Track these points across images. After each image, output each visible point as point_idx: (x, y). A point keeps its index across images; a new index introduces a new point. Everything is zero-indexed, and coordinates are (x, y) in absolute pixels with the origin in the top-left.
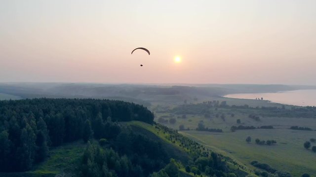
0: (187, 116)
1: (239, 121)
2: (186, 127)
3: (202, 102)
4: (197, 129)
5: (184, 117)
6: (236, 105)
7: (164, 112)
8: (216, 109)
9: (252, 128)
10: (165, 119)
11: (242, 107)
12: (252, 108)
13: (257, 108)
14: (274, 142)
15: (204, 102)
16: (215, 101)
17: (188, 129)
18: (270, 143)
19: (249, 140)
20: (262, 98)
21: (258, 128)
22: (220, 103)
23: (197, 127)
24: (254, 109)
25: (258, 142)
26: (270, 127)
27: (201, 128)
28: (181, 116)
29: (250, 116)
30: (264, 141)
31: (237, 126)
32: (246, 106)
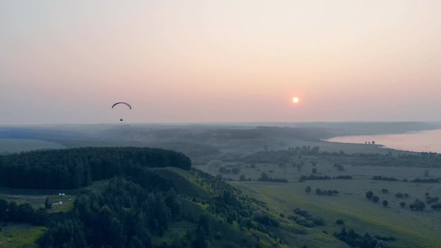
0: (257, 165)
1: (314, 171)
2: (247, 178)
3: (286, 149)
4: (260, 180)
5: (253, 167)
6: (328, 151)
7: (232, 161)
8: (300, 157)
9: (326, 178)
10: (228, 169)
11: (335, 154)
12: (348, 155)
13: (353, 155)
14: (336, 192)
15: (289, 148)
16: (305, 147)
17: (250, 180)
18: (330, 193)
19: (308, 190)
20: (373, 142)
21: (334, 178)
22: (311, 149)
23: (260, 177)
24: (350, 156)
25: (319, 192)
26: (349, 178)
27: (264, 178)
28: (249, 165)
29: (335, 165)
30: (325, 192)
31: (308, 176)
32: (342, 153)
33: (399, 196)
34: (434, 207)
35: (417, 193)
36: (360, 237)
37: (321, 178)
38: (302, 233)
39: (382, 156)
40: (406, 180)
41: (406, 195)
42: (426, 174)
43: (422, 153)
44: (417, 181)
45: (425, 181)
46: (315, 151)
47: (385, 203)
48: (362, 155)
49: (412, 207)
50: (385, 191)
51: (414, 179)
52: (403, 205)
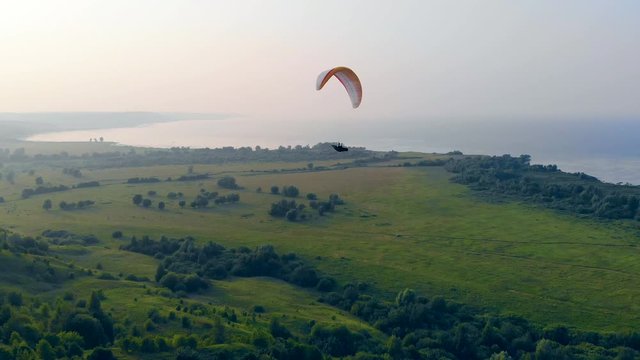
1: (39, 180)
9: (62, 189)
11: (55, 157)
12: (75, 157)
13: (84, 156)
14: (89, 203)
18: (82, 205)
19: (48, 205)
20: (102, 139)
21: (74, 187)
22: (11, 153)
24: (79, 158)
25: (64, 206)
26: (95, 184)
29: (65, 171)
30: (74, 205)
31: (34, 189)
32: (65, 154)
33: (172, 196)
34: (217, 202)
35: (192, 191)
36: (157, 243)
37: (55, 189)
38: (82, 253)
39: (124, 155)
40: (169, 180)
41: (180, 194)
42: (191, 170)
43: (173, 149)
44: (183, 179)
45: (193, 178)
46: (20, 156)
47: (161, 206)
48: (96, 155)
49: (193, 205)
50: (152, 193)
51: (179, 177)
52: (182, 204)
